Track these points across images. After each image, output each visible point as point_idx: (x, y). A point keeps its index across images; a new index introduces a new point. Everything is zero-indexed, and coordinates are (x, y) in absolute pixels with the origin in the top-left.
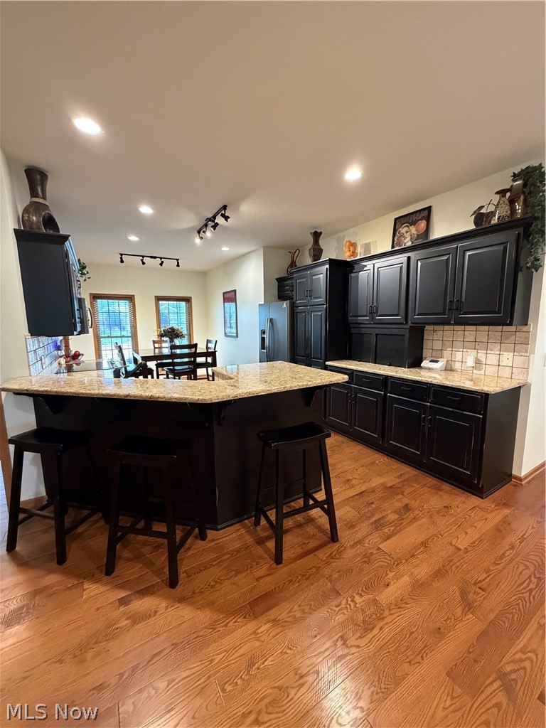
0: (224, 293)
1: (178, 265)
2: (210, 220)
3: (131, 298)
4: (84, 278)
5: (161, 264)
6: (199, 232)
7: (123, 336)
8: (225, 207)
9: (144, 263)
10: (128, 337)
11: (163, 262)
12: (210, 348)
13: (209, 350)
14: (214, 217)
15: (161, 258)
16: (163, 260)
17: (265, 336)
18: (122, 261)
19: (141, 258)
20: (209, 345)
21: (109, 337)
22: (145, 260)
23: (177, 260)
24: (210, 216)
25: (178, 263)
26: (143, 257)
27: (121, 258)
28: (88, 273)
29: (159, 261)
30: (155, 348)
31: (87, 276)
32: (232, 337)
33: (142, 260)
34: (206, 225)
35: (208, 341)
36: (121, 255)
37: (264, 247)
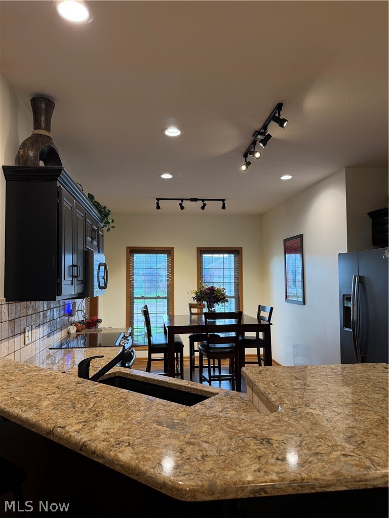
0: (285, 241)
1: (224, 208)
2: (259, 133)
3: (169, 252)
4: (107, 228)
5: (203, 208)
6: (245, 156)
7: (158, 297)
8: (279, 107)
9: (182, 208)
10: (163, 298)
11: (205, 205)
12: (263, 318)
13: (263, 322)
14: (265, 127)
15: (203, 200)
16: (205, 202)
17: (350, 305)
18: (158, 207)
19: (180, 202)
20: (262, 314)
21: (142, 298)
22: (185, 203)
23: (223, 200)
24: (258, 126)
25: (224, 204)
26: (182, 200)
27: (158, 204)
28: (113, 221)
29: (200, 203)
30: (192, 314)
31: (112, 225)
32: (297, 302)
33: (181, 204)
34: (254, 143)
35: (261, 308)
36: (158, 200)
37: (346, 167)
